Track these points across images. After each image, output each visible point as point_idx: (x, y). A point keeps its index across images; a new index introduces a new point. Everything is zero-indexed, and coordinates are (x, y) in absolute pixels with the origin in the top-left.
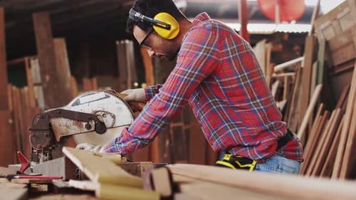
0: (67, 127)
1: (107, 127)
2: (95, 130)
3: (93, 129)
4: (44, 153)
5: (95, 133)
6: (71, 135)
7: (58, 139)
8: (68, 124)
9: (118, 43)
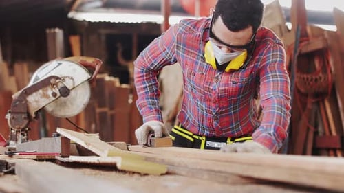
0: (37, 102)
1: (70, 88)
2: (61, 95)
3: (59, 95)
4: (22, 134)
5: (62, 98)
6: (43, 107)
7: (33, 115)
8: (37, 99)
9: (48, 31)
